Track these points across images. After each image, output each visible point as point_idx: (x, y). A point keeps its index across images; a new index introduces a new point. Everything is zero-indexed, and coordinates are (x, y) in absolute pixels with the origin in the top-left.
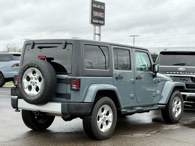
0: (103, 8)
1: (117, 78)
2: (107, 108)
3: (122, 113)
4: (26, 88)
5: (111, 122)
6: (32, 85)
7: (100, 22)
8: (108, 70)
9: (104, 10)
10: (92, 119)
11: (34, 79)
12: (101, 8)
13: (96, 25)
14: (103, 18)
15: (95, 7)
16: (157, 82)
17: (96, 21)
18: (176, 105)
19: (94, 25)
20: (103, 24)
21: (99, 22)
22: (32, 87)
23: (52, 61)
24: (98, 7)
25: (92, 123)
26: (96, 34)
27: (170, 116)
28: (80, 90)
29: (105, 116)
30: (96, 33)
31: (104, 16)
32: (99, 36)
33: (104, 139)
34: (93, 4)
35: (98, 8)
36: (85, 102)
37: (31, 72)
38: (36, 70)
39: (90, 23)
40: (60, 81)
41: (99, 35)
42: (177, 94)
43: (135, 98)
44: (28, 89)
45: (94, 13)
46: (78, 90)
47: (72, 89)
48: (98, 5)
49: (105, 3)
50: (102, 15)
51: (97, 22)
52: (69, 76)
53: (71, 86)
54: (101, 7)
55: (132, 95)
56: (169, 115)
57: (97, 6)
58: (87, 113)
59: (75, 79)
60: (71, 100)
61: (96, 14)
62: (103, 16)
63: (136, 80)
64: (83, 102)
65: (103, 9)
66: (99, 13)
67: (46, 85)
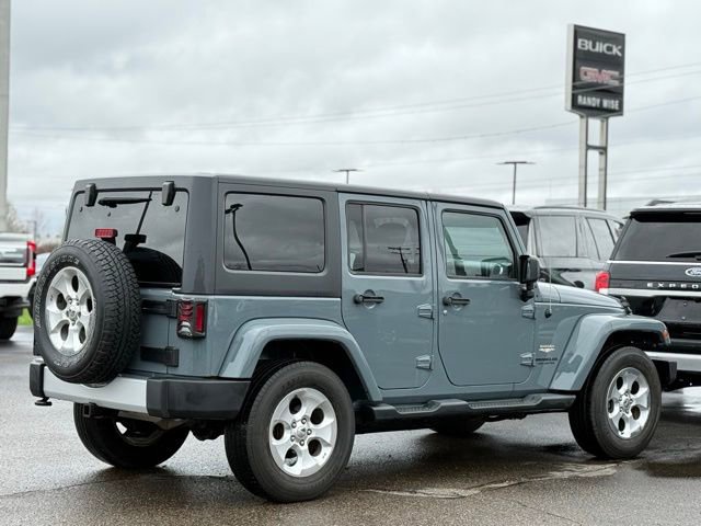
0: (615, 51)
1: (356, 302)
2: (313, 399)
3: (377, 417)
4: (54, 332)
5: (328, 445)
6: (71, 323)
7: (606, 103)
8: (319, 275)
9: (623, 58)
10: (249, 432)
11: (74, 302)
12: (609, 53)
13: (593, 116)
14: (616, 88)
15: (586, 49)
16: (540, 315)
17: (589, 99)
18: (624, 398)
19: (582, 117)
20: (619, 111)
21: (601, 103)
22: (71, 327)
23: (140, 245)
24: (597, 50)
25: (249, 445)
26: (589, 147)
27: (596, 433)
28: (204, 337)
29: (305, 426)
30: (590, 143)
31: (622, 80)
32: (601, 153)
33: (301, 501)
34: (580, 41)
35: (598, 54)
36: (224, 375)
37: (68, 280)
38: (80, 274)
39: (566, 110)
40: (150, 308)
41: (603, 150)
42: (626, 358)
43: (438, 367)
44: (59, 333)
45: (582, 74)
46: (198, 338)
47: (182, 336)
48: (597, 44)
49: (623, 35)
50: (613, 77)
51: (594, 105)
52: (176, 292)
53: (180, 327)
54: (609, 49)
55: (428, 358)
56: (593, 431)
57: (594, 47)
58: (229, 412)
59: (189, 303)
60: (181, 371)
61: (590, 74)
62: (616, 83)
63: (441, 306)
64: (219, 378)
65: (617, 55)
66: (600, 71)
67: (100, 321)
